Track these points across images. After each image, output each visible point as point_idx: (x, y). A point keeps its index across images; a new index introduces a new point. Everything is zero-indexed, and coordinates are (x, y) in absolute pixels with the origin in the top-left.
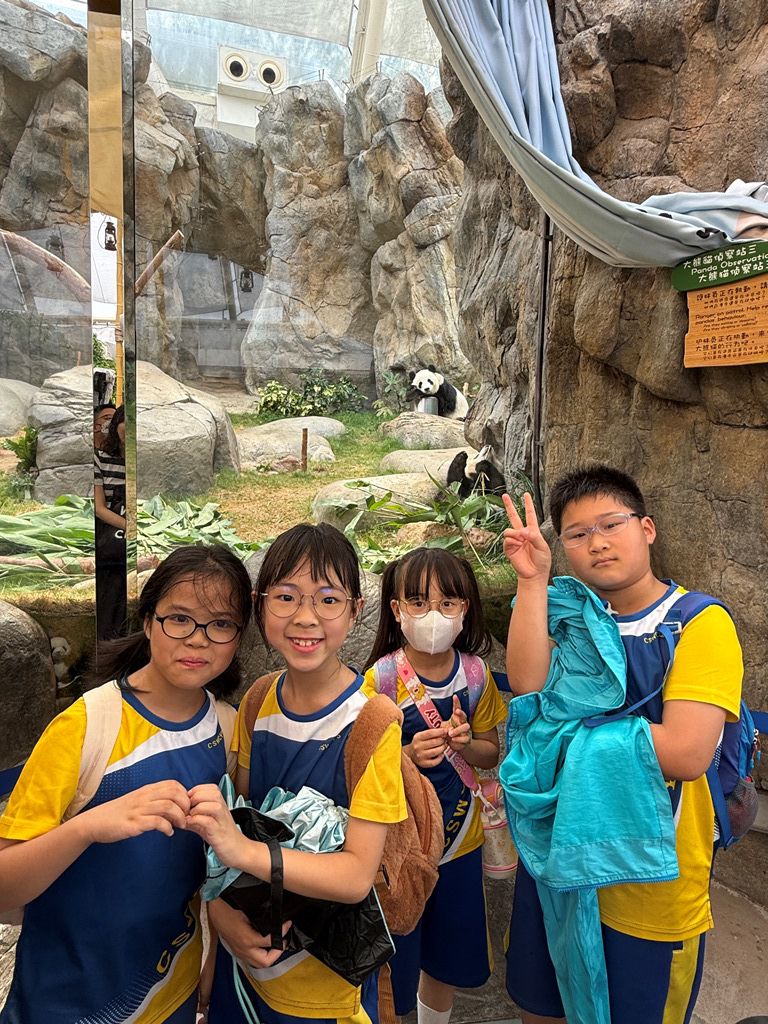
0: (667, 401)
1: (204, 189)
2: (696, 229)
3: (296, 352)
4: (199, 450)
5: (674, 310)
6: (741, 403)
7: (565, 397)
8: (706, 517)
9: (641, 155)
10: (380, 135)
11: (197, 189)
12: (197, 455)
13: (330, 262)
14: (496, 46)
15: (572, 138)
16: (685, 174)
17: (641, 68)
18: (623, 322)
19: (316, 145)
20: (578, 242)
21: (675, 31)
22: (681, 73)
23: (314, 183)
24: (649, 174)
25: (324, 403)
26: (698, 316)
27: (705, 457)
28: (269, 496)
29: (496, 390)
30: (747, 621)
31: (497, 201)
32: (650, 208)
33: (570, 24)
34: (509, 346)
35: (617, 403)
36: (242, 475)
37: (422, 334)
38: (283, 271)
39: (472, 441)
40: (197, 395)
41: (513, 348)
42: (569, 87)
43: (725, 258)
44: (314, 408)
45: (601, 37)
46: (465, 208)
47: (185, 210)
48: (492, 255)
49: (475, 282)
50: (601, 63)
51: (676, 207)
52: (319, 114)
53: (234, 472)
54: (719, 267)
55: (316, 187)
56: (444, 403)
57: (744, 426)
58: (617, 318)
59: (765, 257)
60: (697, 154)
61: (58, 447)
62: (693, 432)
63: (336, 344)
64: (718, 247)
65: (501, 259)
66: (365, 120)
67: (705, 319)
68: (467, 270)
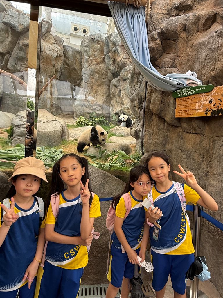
0: (173, 126)
1: (65, 61)
2: (177, 83)
3: (88, 108)
4: (57, 134)
5: (173, 103)
6: (190, 127)
7: (149, 124)
8: (182, 156)
9: (168, 63)
10: (114, 49)
11: (63, 62)
12: (56, 135)
13: (99, 83)
14: (131, 34)
15: (151, 57)
16: (179, 68)
17: (169, 41)
18: (162, 105)
19: (97, 51)
21: (176, 33)
22: (178, 43)
23: (96, 61)
24: (169, 68)
25: (95, 123)
26: (178, 105)
27: (182, 140)
29: (139, 121)
32: (167, 77)
33: (151, 29)
34: (142, 109)
35: (161, 126)
36: (69, 141)
37: (124, 104)
38: (86, 85)
39: (132, 134)
40: (58, 118)
42: (150, 45)
43: (184, 90)
44: (93, 124)
45: (158, 33)
47: (59, 68)
48: (138, 84)
49: (134, 91)
50: (158, 39)
51: (173, 77)
52: (98, 42)
53: (67, 140)
54: (183, 92)
55: (96, 62)
56: (128, 124)
57: (191, 133)
58: (160, 104)
59: (193, 90)
60: (181, 63)
61: (18, 132)
62: (179, 134)
63: (99, 106)
64: (182, 87)
65: (140, 86)
66: (110, 44)
67: (180, 105)
68: (132, 88)
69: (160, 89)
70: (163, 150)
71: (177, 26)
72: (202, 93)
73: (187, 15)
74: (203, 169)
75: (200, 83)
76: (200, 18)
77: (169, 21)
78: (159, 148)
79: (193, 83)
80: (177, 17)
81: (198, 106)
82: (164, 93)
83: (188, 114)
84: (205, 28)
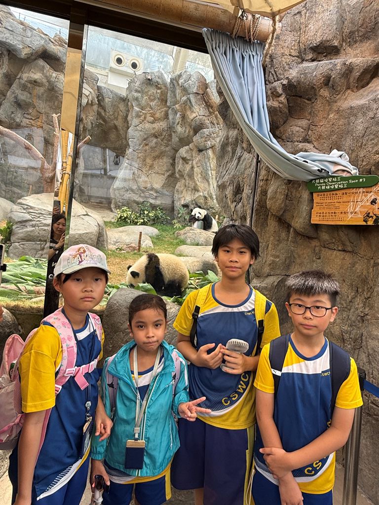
0: (304, 236)
1: (99, 114)
2: (318, 168)
3: (137, 194)
4: (91, 238)
5: (308, 199)
6: (334, 240)
7: (261, 230)
9: (297, 134)
10: (184, 98)
11: (96, 114)
12: (89, 241)
13: (157, 153)
14: (241, 84)
15: (270, 123)
16: (315, 143)
17: (299, 99)
19: (154, 99)
20: (270, 167)
21: (313, 87)
22: (315, 103)
23: (152, 117)
24: (300, 142)
25: (149, 219)
26: (317, 203)
27: (319, 261)
30: (333, 332)
31: (237, 139)
32: (299, 157)
33: (271, 78)
34: (238, 203)
35: (283, 235)
36: (109, 252)
37: (198, 191)
38: (134, 155)
40: (90, 212)
41: (240, 204)
42: (270, 103)
43: (328, 181)
44: (144, 221)
45: (283, 85)
46: (222, 140)
47: (90, 123)
48: (233, 162)
49: (225, 172)
50: (283, 95)
52: (157, 86)
53: (106, 250)
54: (326, 184)
55: (153, 118)
56: (206, 224)
57: (335, 249)
58: (285, 200)
59: (344, 182)
60: (320, 137)
61: (22, 233)
62: (314, 250)
63: (157, 192)
64: (326, 176)
65: (237, 164)
66: (178, 91)
67: (320, 204)
68: (222, 167)
69: (287, 176)
70: (286, 275)
71: (315, 78)
72: (360, 188)
73: (332, 61)
74: (357, 309)
75: (355, 171)
76: (353, 68)
77: (303, 69)
78: (278, 272)
79: (344, 171)
80: (315, 63)
81: (351, 208)
82: (290, 183)
83: (334, 219)
84: (361, 84)
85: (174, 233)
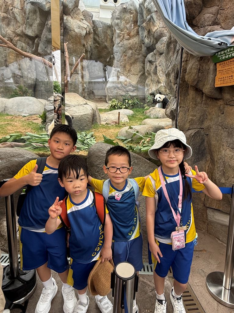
0: (213, 98)
1: (95, 39)
2: (218, 42)
3: (121, 90)
4: (88, 118)
5: (213, 69)
7: (184, 98)
8: (222, 134)
9: (208, 19)
10: (149, 17)
11: (93, 40)
12: (87, 119)
13: (132, 61)
15: (187, 15)
16: (223, 24)
18: (200, 74)
19: (129, 22)
23: (128, 35)
24: (210, 25)
25: (129, 105)
26: (219, 71)
27: (223, 115)
28: (107, 131)
29: (175, 99)
32: (206, 38)
35: (199, 100)
36: (101, 125)
37: (160, 83)
38: (118, 64)
39: (167, 115)
40: (88, 102)
43: (227, 52)
44: (126, 107)
47: (89, 47)
48: (174, 55)
49: (169, 64)
52: (130, 12)
53: (98, 124)
54: (225, 54)
55: (128, 36)
58: (198, 73)
60: (226, 18)
61: (51, 117)
62: (220, 108)
63: (133, 87)
64: (225, 48)
65: (177, 56)
66: (145, 12)
67: (221, 71)
68: (168, 60)
70: (200, 128)
78: (195, 126)
82: (202, 59)
83: (231, 81)
85: (143, 113)
